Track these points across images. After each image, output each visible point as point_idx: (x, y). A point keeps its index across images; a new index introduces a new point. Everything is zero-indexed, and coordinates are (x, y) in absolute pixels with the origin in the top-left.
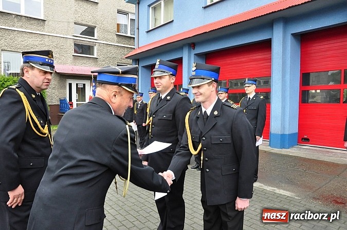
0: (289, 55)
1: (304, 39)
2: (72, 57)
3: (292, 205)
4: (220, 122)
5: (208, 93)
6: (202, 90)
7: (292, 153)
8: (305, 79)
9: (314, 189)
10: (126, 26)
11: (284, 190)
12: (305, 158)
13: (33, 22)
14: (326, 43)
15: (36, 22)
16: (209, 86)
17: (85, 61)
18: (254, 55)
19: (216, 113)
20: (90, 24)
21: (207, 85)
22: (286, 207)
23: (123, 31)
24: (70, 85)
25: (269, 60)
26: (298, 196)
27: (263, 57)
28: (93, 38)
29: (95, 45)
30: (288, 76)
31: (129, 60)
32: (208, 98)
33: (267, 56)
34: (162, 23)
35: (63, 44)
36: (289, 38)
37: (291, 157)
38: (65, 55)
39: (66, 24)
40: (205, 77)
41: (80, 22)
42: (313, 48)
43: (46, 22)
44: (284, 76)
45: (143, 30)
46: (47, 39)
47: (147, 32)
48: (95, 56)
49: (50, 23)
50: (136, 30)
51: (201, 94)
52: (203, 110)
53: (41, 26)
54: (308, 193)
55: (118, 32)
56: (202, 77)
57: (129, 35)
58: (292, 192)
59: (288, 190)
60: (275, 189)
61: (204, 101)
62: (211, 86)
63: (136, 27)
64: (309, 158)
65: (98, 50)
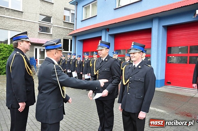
0: (161, 37)
1: (169, 29)
2: (38, 33)
3: (165, 117)
4: (141, 71)
5: (138, 57)
6: (135, 55)
7: (162, 90)
8: (169, 50)
9: (176, 109)
10: (69, 17)
11: (160, 109)
12: (169, 93)
13: (16, 13)
14: (180, 31)
15: (17, 13)
16: (139, 53)
17: (45, 36)
18: (141, 36)
19: (140, 67)
20: (49, 15)
21: (138, 53)
22: (162, 118)
23: (67, 20)
24: (36, 49)
25: (150, 39)
26: (168, 113)
27: (147, 37)
28: (50, 23)
29: (51, 27)
30: (160, 49)
31: (70, 36)
32: (138, 59)
33: (149, 37)
34: (90, 17)
35: (33, 26)
36: (161, 28)
37: (162, 92)
38: (34, 32)
39: (35, 15)
40: (138, 49)
41: (43, 14)
42: (173, 34)
43: (23, 13)
44: (158, 48)
45: (79, 20)
46: (23, 23)
47: (82, 21)
48: (51, 34)
49: (26, 14)
50: (75, 20)
51: (135, 57)
52: (134, 64)
53: (20, 15)
54: (173, 111)
55: (64, 20)
56: (136, 49)
57: (70, 22)
58: (164, 110)
59: (162, 109)
60: (155, 109)
61: (135, 60)
62: (140, 54)
63: (75, 18)
64: (171, 93)
65: (53, 30)
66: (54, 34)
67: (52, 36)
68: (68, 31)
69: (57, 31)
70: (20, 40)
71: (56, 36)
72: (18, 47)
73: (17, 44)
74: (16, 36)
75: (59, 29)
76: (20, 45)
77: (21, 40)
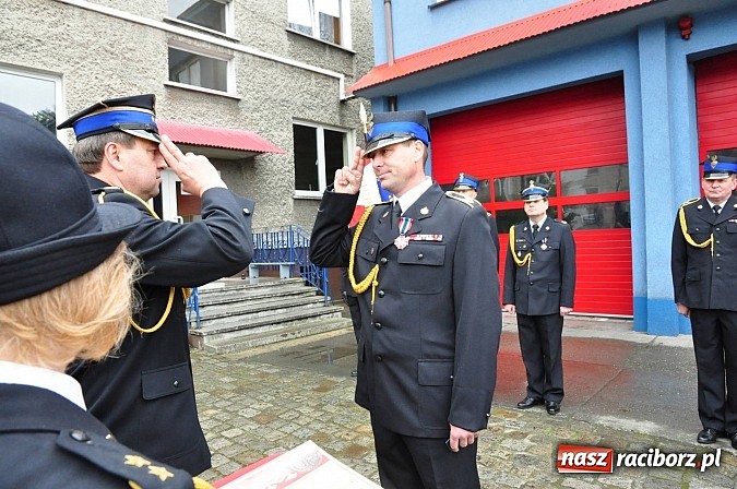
2: (164, 90)
17: (203, 107)
29: (232, 58)
38: (141, 84)
48: (231, 92)
65: (240, 74)
66: (248, 99)
67: (240, 105)
68: (314, 81)
69: (259, 79)
70: (114, 135)
71: (256, 110)
72: (98, 170)
73: (99, 153)
74: (98, 107)
75: (270, 71)
76: (115, 163)
77: (121, 136)
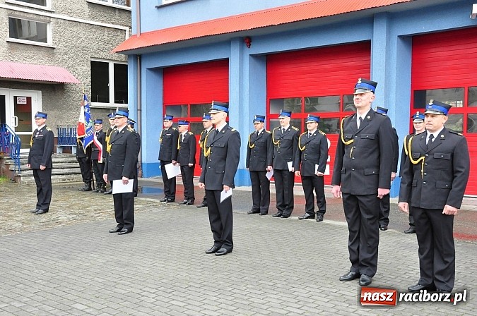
1: (417, 43)
2: (6, 45)
17: (31, 53)
18: (344, 60)
25: (368, 69)
27: (358, 63)
28: (42, 7)
29: (49, 22)
30: (393, 96)
33: (365, 63)
36: (395, 41)
42: (428, 55)
44: (387, 95)
47: (159, 7)
48: (50, 43)
57: (110, 3)
65: (55, 32)
66: (60, 47)
67: (55, 51)
68: (106, 33)
69: (68, 34)
71: (66, 54)
75: (75, 29)
